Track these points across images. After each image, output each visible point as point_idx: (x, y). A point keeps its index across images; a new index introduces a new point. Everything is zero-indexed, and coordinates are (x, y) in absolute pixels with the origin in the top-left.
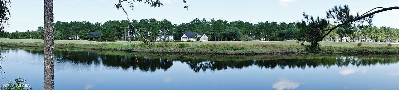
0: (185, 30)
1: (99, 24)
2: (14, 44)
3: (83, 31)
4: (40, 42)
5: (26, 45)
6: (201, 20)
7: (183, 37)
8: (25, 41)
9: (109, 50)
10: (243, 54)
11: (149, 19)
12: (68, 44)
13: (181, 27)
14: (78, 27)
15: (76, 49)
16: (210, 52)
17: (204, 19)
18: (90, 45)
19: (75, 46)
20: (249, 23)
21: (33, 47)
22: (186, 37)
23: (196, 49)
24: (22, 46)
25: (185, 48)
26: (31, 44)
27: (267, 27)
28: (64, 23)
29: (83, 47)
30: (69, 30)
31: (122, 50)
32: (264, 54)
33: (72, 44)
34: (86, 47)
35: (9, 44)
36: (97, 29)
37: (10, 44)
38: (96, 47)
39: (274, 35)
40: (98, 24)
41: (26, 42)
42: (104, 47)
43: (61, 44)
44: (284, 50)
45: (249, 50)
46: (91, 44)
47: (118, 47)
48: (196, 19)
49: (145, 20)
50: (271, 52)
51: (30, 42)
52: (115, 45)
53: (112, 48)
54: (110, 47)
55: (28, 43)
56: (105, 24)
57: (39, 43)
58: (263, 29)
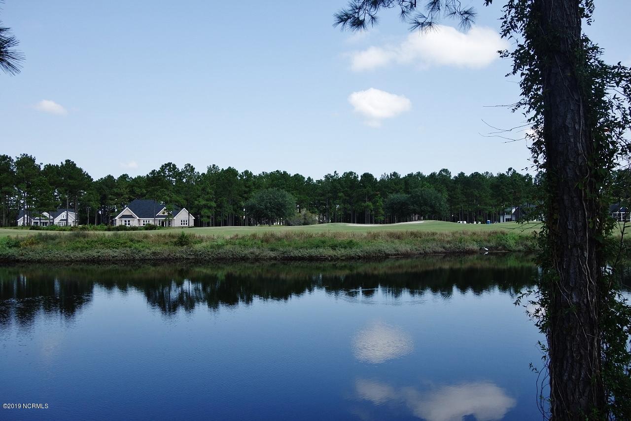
0: (118, 195)
6: (181, 167)
7: (124, 216)
10: (359, 258)
13: (104, 187)
16: (273, 254)
17: (189, 165)
20: (304, 178)
22: (131, 216)
27: (351, 188)
32: (406, 255)
39: (372, 207)
44: (448, 246)
45: (369, 248)
48: (169, 164)
50: (419, 252)
58: (340, 192)
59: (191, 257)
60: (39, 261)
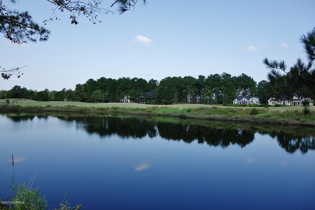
1: (156, 81)
2: (37, 108)
3: (133, 91)
4: (75, 105)
5: (55, 109)
7: (272, 100)
8: (54, 104)
9: (159, 115)
11: (220, 75)
12: (111, 108)
14: (128, 86)
15: (120, 114)
18: (138, 109)
19: (120, 110)
21: (64, 112)
22: (276, 100)
23: (273, 117)
24: (49, 111)
25: (257, 116)
26: (62, 107)
28: (110, 79)
29: (129, 111)
30: (116, 90)
31: (176, 116)
33: (115, 108)
34: (131, 112)
35: (29, 108)
36: (152, 88)
37: (31, 108)
38: (144, 112)
40: (153, 82)
41: (55, 106)
42: (153, 112)
43: (101, 108)
46: (140, 107)
47: (171, 112)
49: (214, 76)
51: (60, 106)
52: (168, 109)
53: (163, 113)
54: (160, 112)
55: (57, 107)
56: (163, 82)
57: (72, 106)
59: (252, 121)
60: (193, 118)
